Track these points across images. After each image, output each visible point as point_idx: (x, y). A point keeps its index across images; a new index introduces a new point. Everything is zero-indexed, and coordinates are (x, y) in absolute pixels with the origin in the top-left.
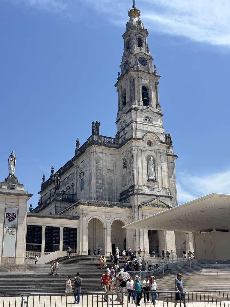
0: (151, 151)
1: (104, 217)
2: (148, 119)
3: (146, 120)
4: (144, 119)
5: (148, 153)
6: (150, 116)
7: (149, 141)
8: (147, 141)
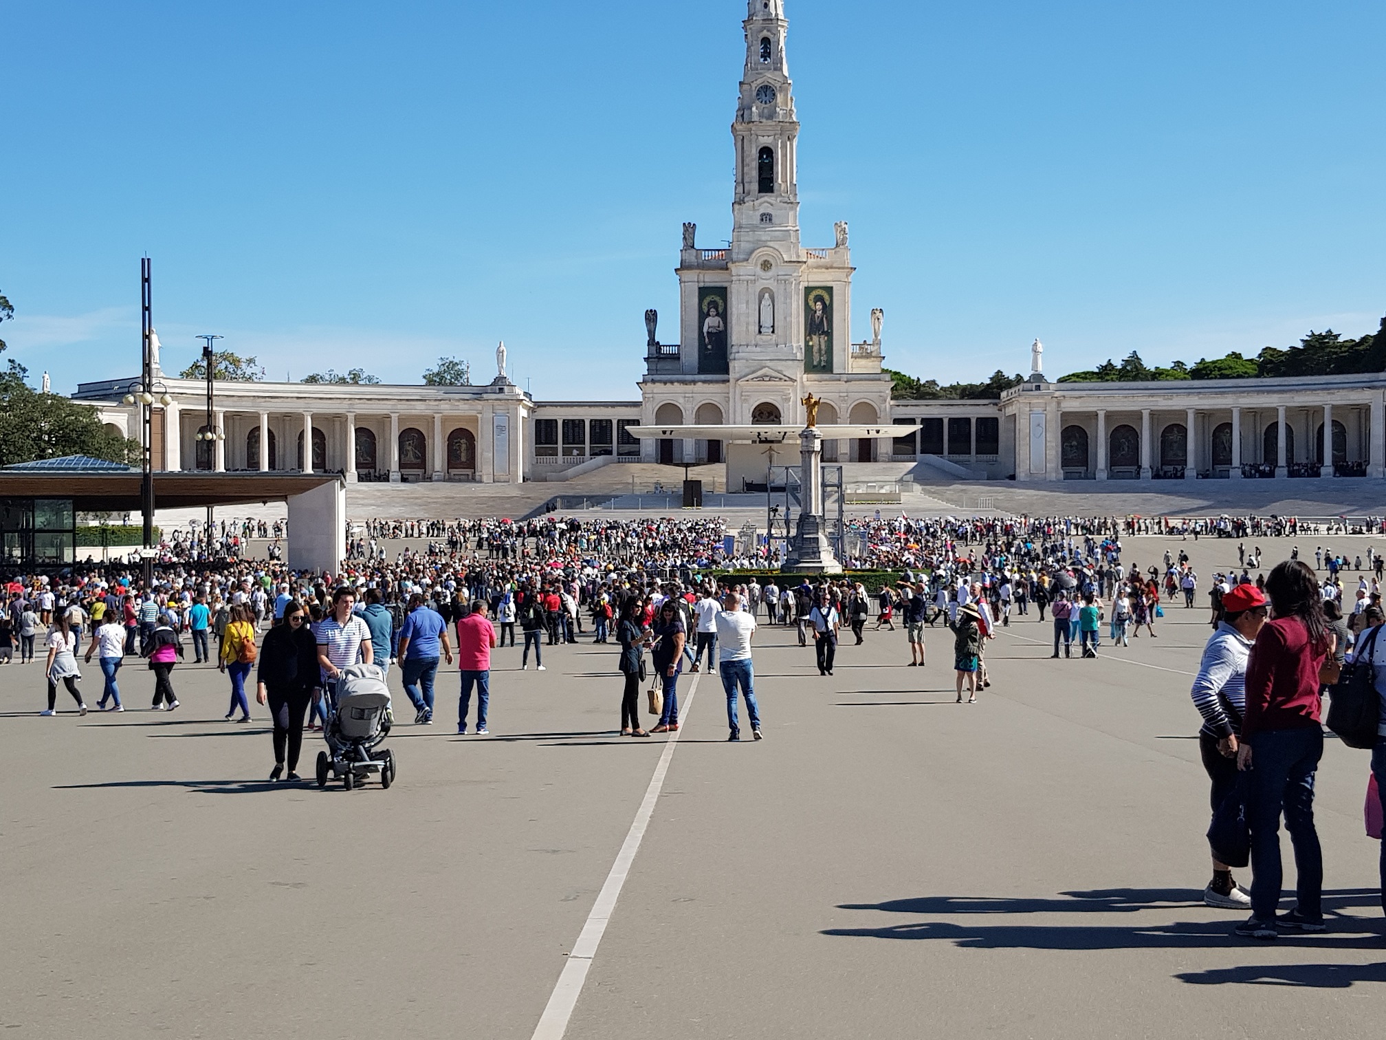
0: (767, 280)
1: (681, 400)
2: (766, 218)
3: (762, 220)
4: (759, 218)
5: (761, 285)
6: (770, 211)
7: (765, 261)
8: (760, 262)
